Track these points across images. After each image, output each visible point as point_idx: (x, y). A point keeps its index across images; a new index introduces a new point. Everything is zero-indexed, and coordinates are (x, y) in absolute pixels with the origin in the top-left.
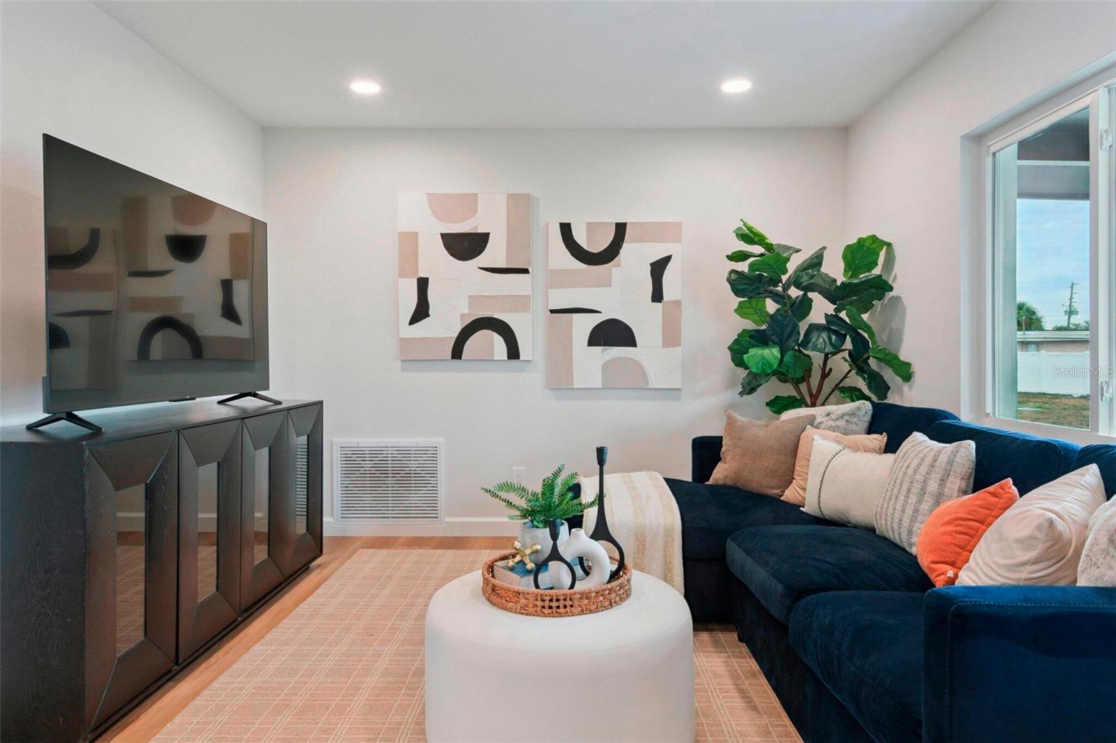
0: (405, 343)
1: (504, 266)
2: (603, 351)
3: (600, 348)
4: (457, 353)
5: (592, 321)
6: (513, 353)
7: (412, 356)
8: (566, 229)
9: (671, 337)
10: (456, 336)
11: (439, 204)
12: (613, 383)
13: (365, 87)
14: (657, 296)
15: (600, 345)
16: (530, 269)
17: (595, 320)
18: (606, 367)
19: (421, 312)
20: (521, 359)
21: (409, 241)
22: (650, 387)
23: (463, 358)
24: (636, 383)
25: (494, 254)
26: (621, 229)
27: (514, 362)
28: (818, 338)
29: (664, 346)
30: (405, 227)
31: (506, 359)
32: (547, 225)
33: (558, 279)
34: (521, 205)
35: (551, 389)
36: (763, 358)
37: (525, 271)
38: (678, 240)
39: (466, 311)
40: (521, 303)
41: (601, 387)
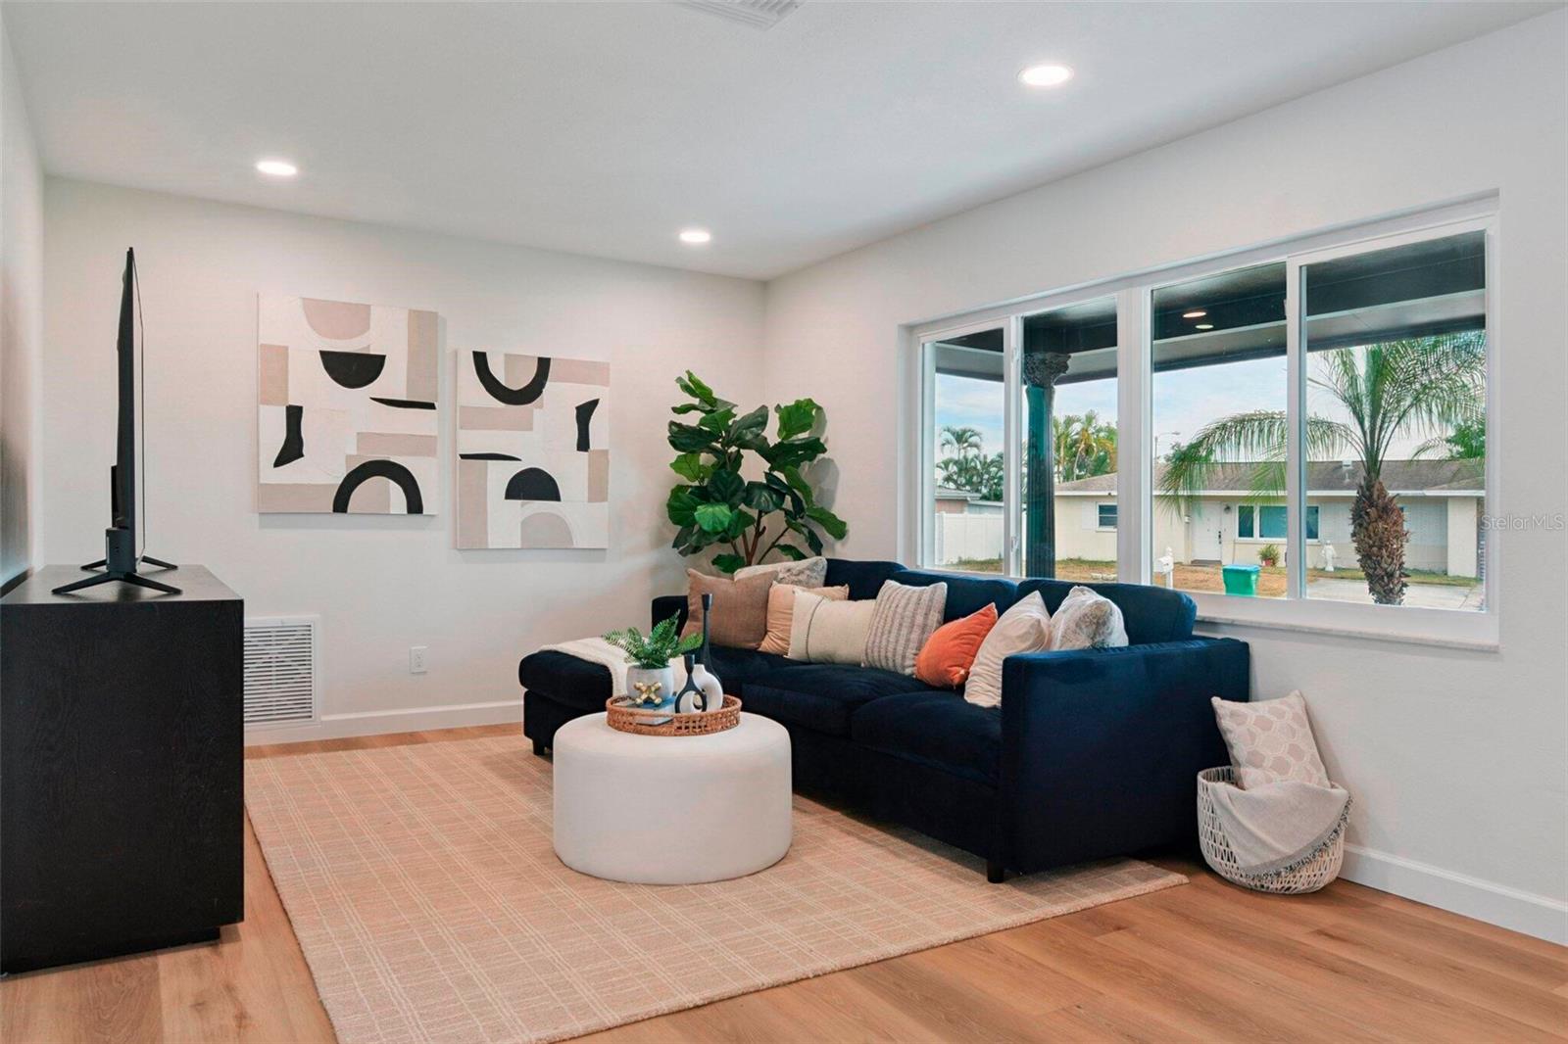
0: (265, 492)
1: (404, 398)
2: (522, 505)
3: (520, 502)
4: (341, 504)
5: (512, 469)
6: (415, 505)
7: (274, 508)
8: (480, 359)
9: (598, 491)
10: (340, 482)
11: (317, 312)
12: (534, 543)
13: (277, 168)
14: (583, 444)
15: (520, 499)
16: (436, 405)
17: (514, 469)
18: (525, 524)
19: (292, 450)
20: (424, 513)
21: (275, 359)
22: (575, 546)
23: (349, 511)
24: (557, 543)
25: (390, 382)
26: (544, 364)
27: (415, 517)
28: (760, 498)
29: (591, 500)
30: (271, 337)
31: (405, 512)
32: (456, 353)
33: (471, 419)
34: (424, 327)
35: (459, 550)
36: (714, 514)
37: (431, 406)
38: (606, 383)
39: (354, 452)
40: (425, 446)
41: (519, 546)
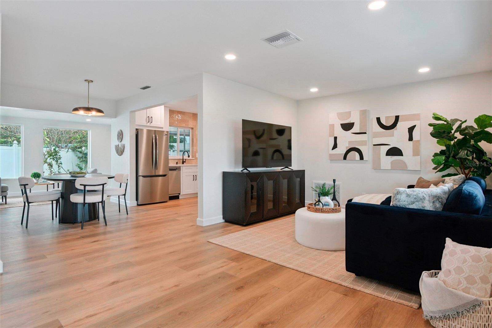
0: (331, 155)
1: (359, 132)
2: (391, 157)
4: (345, 158)
6: (362, 158)
7: (333, 158)
8: (378, 120)
9: (416, 152)
10: (345, 153)
11: (340, 115)
12: (394, 167)
13: (314, 90)
14: (411, 139)
15: (390, 155)
16: (367, 133)
17: (388, 148)
18: (392, 163)
19: (335, 146)
20: (364, 159)
21: (332, 126)
22: (408, 169)
23: (347, 159)
24: (403, 168)
25: (356, 129)
26: (397, 118)
27: (362, 161)
28: (463, 153)
29: (413, 156)
30: (331, 123)
31: (359, 159)
32: (372, 119)
33: (376, 135)
34: (364, 114)
35: (374, 169)
37: (365, 133)
38: (419, 119)
39: (348, 146)
40: (364, 143)
41: (390, 169)
